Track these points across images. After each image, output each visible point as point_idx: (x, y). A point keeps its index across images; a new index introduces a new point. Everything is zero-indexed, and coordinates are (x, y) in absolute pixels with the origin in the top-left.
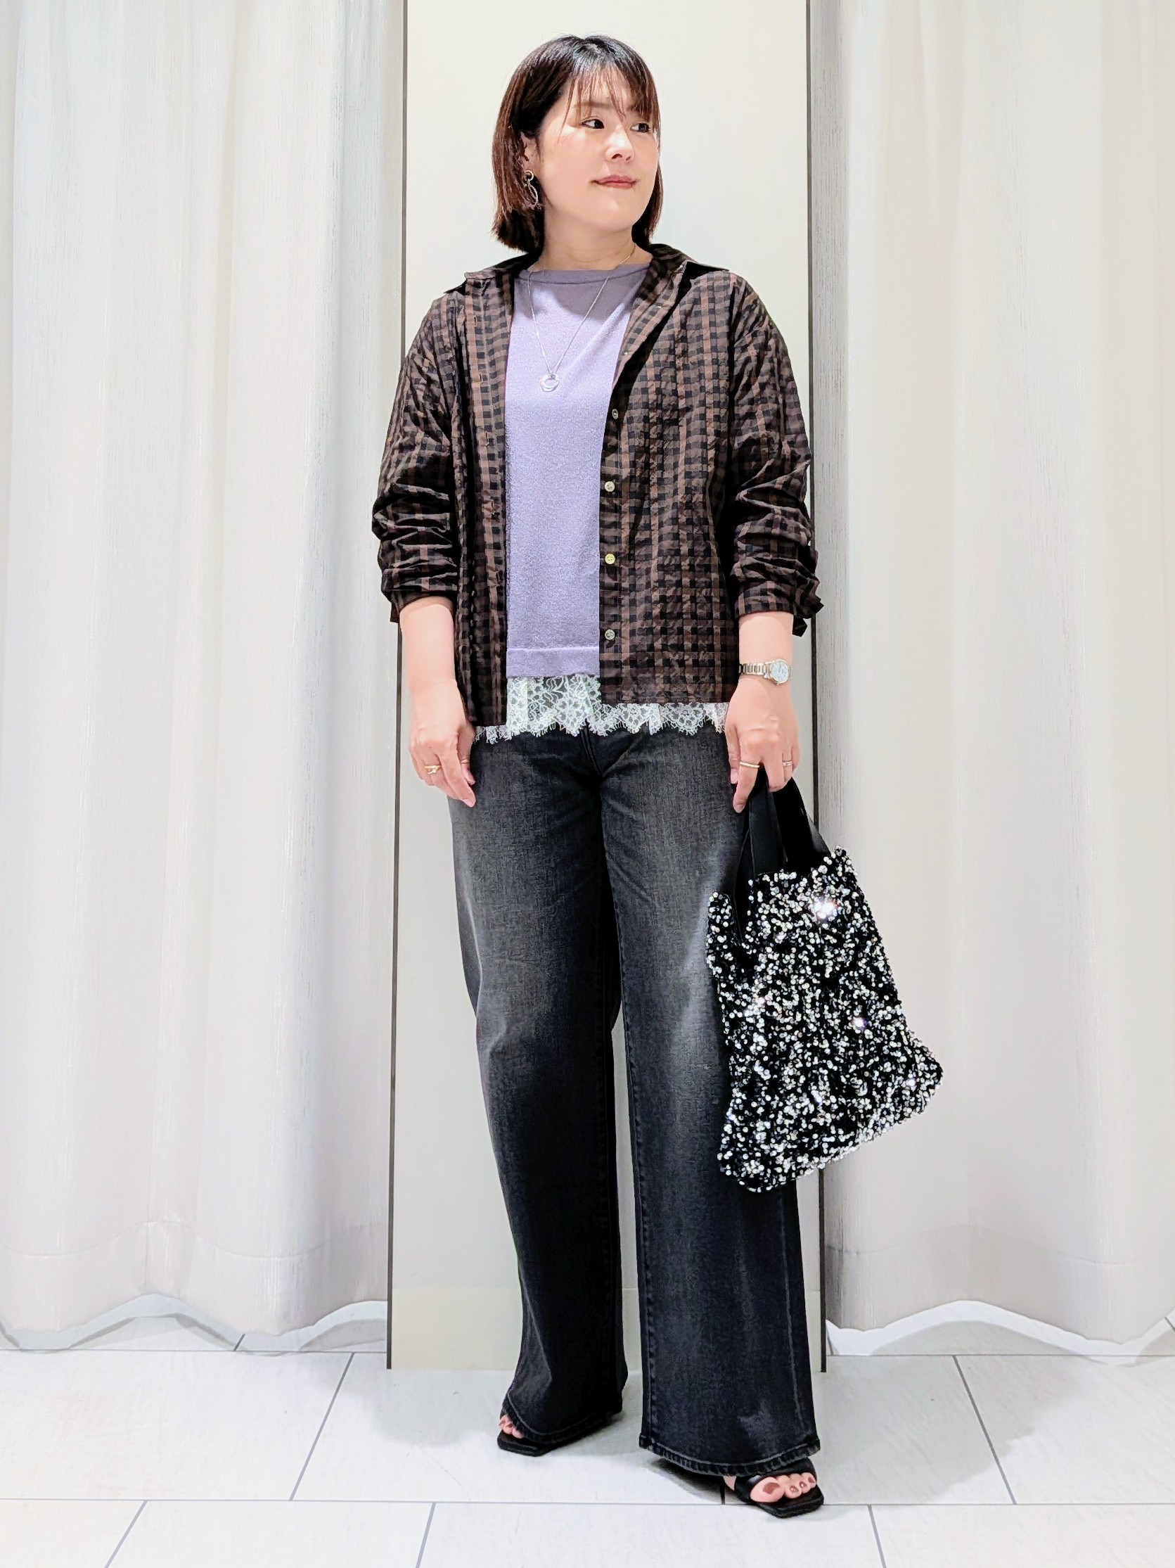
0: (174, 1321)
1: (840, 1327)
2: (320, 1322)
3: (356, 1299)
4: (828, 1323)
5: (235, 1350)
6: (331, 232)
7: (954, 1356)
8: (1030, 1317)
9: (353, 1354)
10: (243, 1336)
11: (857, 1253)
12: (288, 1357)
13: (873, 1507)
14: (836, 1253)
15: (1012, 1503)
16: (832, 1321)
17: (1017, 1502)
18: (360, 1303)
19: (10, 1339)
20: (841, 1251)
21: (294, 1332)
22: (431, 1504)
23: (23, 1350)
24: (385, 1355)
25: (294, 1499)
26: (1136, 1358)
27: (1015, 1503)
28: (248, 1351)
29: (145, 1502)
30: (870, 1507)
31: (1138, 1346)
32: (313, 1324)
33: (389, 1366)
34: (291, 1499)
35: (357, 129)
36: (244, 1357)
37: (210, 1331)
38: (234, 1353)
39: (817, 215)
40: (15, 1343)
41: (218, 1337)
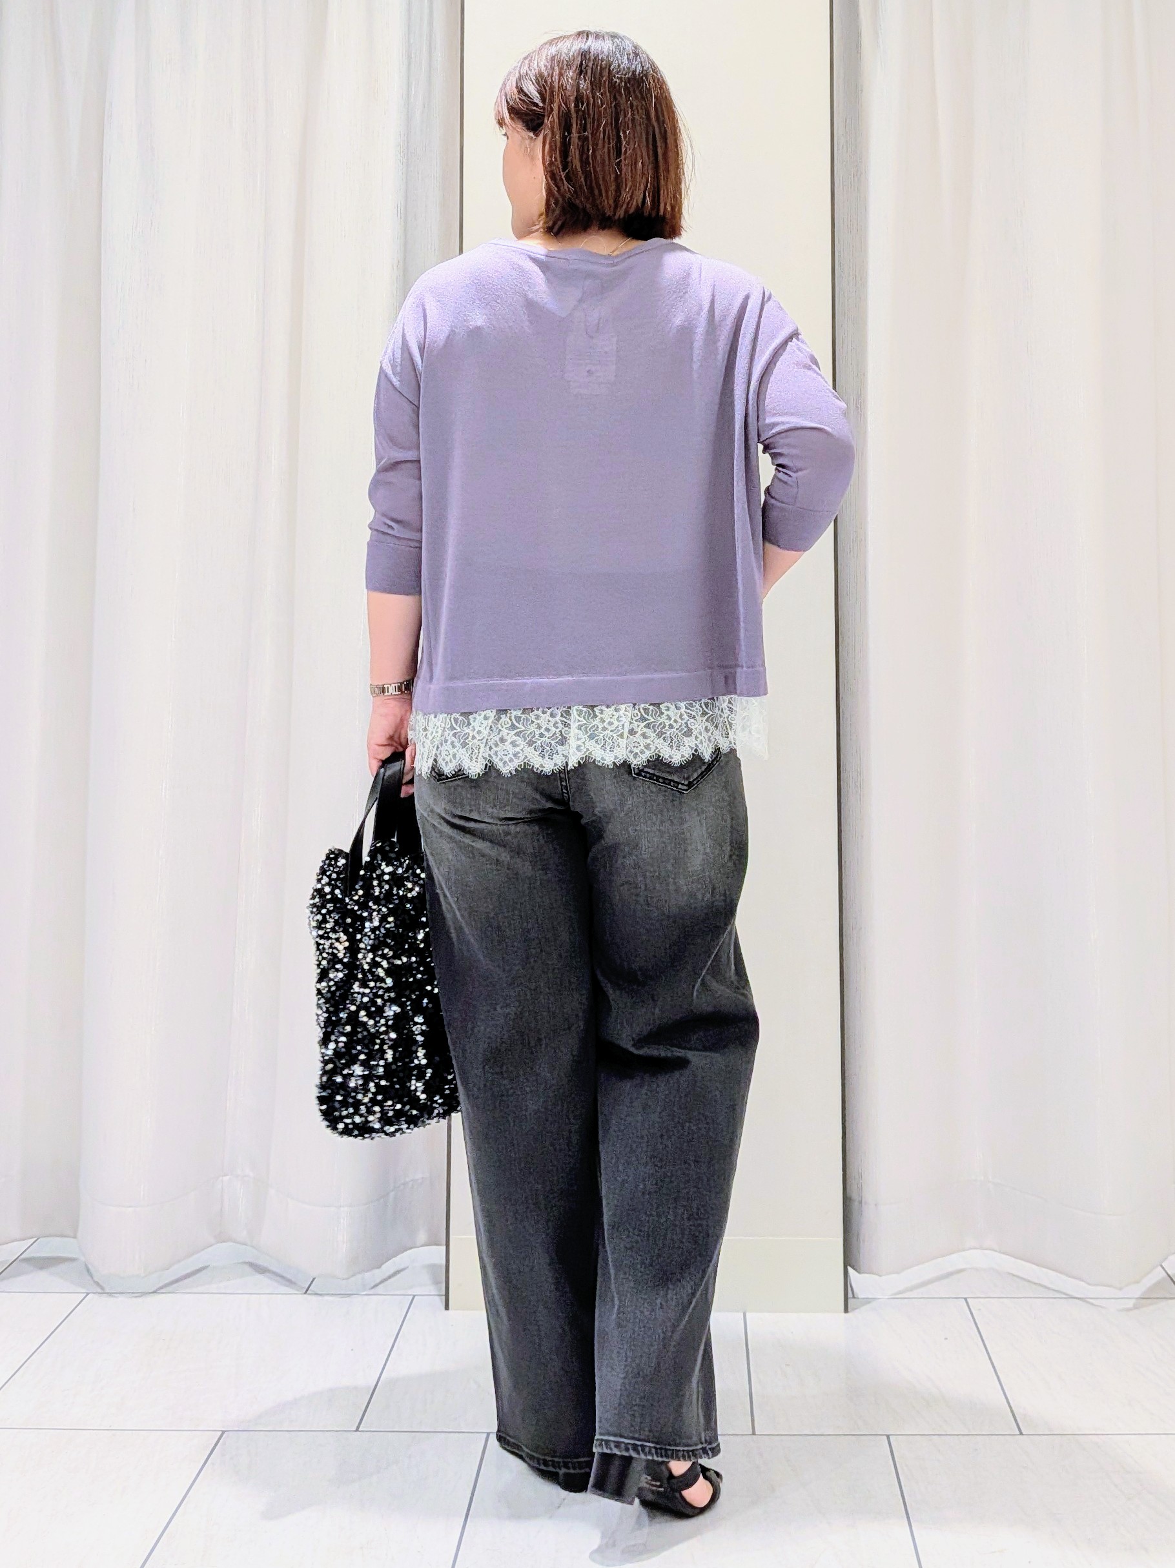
0: (247, 1269)
1: (859, 1273)
2: (384, 1266)
3: (418, 1245)
4: (849, 1268)
5: (306, 1293)
6: (395, 268)
7: (966, 1299)
8: (1038, 1265)
9: (414, 1296)
10: (314, 1279)
11: (876, 1205)
12: (356, 1299)
13: (891, 1437)
14: (856, 1204)
15: (1018, 1433)
16: (853, 1268)
17: (1024, 1433)
18: (420, 1248)
19: (97, 1284)
20: (860, 1202)
21: (359, 1276)
22: (485, 1435)
23: (110, 1294)
24: (444, 1298)
25: (360, 1430)
26: (1134, 1301)
27: (1021, 1434)
28: (316, 1294)
29: (223, 1432)
30: (888, 1437)
31: (1138, 1291)
32: (379, 1267)
33: (447, 1307)
34: (357, 1430)
35: (418, 173)
36: (314, 1298)
37: (282, 1277)
38: (305, 1295)
39: (840, 252)
40: (102, 1288)
41: (290, 1282)
